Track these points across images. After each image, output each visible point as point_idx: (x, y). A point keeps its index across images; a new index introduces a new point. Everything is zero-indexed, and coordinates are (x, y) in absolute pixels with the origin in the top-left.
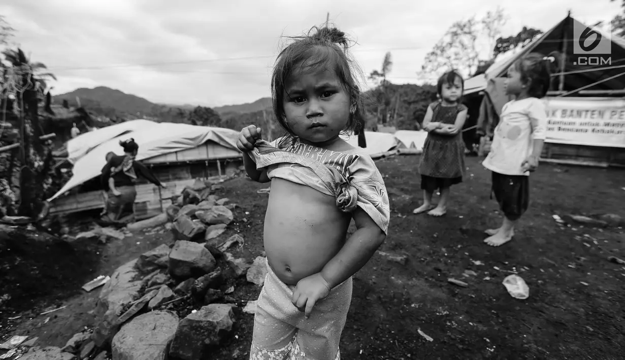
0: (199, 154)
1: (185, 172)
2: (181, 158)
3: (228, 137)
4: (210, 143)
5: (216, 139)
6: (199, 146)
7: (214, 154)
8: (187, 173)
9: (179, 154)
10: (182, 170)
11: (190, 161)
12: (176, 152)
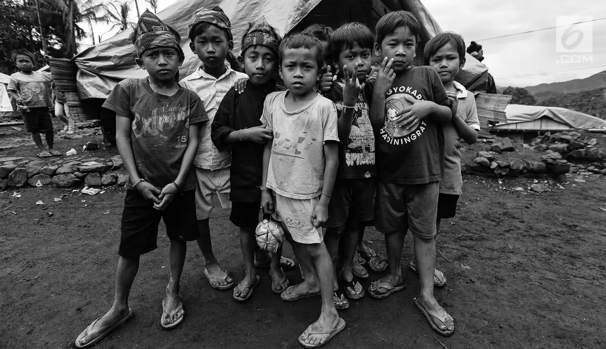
0: (534, 125)
1: (519, 138)
2: (519, 127)
3: (561, 114)
4: (545, 118)
5: (551, 116)
6: (535, 120)
7: (547, 126)
8: (521, 139)
9: (518, 125)
10: (517, 137)
11: (526, 130)
12: (517, 123)
